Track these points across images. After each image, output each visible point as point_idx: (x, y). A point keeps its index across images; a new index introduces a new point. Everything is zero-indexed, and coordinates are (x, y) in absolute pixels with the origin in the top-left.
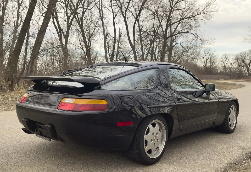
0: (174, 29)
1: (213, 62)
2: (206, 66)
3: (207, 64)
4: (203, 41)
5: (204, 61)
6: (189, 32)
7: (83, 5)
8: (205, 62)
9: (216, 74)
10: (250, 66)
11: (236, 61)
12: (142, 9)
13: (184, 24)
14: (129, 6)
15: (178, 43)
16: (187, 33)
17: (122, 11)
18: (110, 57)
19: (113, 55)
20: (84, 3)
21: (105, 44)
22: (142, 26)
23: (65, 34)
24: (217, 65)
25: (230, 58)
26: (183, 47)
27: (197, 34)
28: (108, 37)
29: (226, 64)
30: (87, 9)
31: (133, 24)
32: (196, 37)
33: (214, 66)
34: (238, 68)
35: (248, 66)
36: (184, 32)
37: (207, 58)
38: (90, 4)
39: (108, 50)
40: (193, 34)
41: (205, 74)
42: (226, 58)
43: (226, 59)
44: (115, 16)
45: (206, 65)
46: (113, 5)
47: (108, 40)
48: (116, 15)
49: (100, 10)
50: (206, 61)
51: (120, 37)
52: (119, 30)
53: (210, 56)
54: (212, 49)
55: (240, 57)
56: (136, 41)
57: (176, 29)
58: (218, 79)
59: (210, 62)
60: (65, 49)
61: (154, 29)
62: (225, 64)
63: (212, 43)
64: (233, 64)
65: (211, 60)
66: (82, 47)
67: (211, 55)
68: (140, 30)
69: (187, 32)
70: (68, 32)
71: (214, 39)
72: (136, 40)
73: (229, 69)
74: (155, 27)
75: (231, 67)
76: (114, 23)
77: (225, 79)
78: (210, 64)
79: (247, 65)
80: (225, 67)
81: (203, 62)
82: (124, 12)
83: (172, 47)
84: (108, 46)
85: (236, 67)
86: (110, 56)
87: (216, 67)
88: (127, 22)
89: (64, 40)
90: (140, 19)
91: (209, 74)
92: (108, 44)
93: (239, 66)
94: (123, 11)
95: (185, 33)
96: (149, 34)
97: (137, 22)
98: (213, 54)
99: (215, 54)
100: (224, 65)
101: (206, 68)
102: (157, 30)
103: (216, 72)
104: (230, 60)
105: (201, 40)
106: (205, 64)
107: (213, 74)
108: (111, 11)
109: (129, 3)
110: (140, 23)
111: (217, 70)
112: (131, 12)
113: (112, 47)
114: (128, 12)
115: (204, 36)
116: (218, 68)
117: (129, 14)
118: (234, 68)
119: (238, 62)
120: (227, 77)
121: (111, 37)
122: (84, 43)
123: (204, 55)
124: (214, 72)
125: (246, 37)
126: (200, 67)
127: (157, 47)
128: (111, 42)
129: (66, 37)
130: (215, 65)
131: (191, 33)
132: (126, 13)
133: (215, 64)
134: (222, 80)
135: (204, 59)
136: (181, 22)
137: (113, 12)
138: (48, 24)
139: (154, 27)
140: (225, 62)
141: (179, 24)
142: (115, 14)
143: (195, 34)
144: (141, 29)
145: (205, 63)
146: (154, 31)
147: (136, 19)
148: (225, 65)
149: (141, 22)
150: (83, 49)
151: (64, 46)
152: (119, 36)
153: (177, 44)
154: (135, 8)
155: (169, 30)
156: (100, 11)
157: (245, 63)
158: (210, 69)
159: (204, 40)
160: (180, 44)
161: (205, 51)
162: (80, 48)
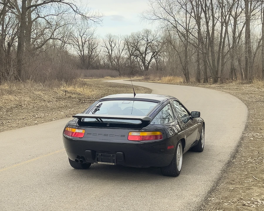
3: (83, 51)
4: (85, 17)
5: (79, 46)
6: (63, 1)
8: (81, 47)
9: (98, 68)
10: (146, 54)
11: (126, 47)
24: (98, 53)
25: (117, 41)
26: (48, 22)
27: (75, 6)
29: (112, 51)
32: (74, 10)
34: (130, 58)
35: (144, 56)
37: (84, 41)
40: (69, 5)
42: (111, 42)
45: (82, 53)
50: (83, 47)
53: (88, 38)
55: (131, 40)
58: (103, 77)
59: (89, 48)
62: (110, 51)
63: (99, 22)
64: (121, 51)
65: (89, 44)
67: (89, 36)
69: (60, 1)
73: (116, 60)
75: (119, 57)
77: (112, 76)
78: (89, 51)
79: (141, 54)
80: (110, 57)
81: (78, 48)
87: (97, 56)
91: (88, 69)
93: (131, 55)
95: (57, 3)
98: (92, 34)
99: (95, 35)
100: (109, 53)
101: (82, 58)
103: (98, 64)
104: (117, 45)
105: (83, 16)
106: (81, 52)
107: (93, 68)
111: (99, 61)
115: (86, 10)
116: (100, 58)
118: (123, 58)
119: (128, 48)
120: (114, 72)
123: (79, 36)
124: (95, 65)
125: (145, 15)
131: (67, 3)
134: (108, 77)
135: (78, 42)
140: (109, 48)
145: (81, 49)
153: (39, 17)
157: (139, 51)
158: (89, 59)
159: (87, 16)
160: (44, 18)
161: (80, 30)
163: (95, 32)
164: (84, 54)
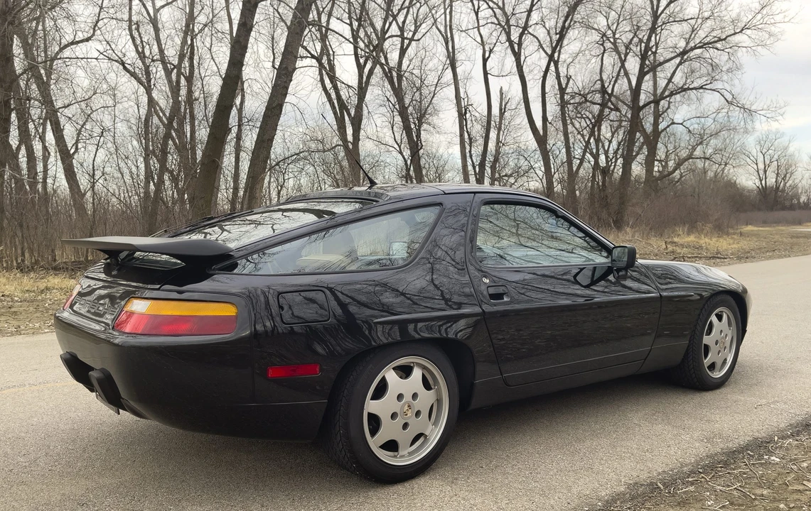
0: (666, 81)
1: (785, 171)
2: (764, 185)
3: (766, 178)
4: (749, 112)
5: (758, 171)
6: (706, 87)
7: (402, 29)
8: (761, 172)
9: (792, 208)
12: (568, 29)
13: (696, 65)
14: (530, 23)
15: (675, 121)
16: (701, 91)
17: (509, 40)
18: (475, 171)
19: (482, 165)
20: (404, 22)
21: (462, 135)
22: (569, 78)
23: (353, 113)
24: (797, 181)
26: (690, 131)
27: (730, 92)
28: (468, 115)
30: (411, 40)
31: (542, 74)
32: (727, 101)
33: (788, 185)
36: (690, 87)
37: (767, 162)
38: (421, 25)
39: (470, 152)
40: (718, 92)
41: (759, 210)
44: (487, 55)
45: (763, 182)
46: (482, 22)
47: (469, 122)
48: (491, 51)
49: (448, 40)
50: (765, 171)
51: (502, 113)
52: (501, 94)
53: (776, 157)
54: (783, 134)
56: (550, 123)
57: (670, 80)
58: (800, 223)
59: (778, 174)
60: (353, 154)
61: (603, 86)
63: (777, 118)
65: (778, 166)
66: (400, 147)
67: (780, 153)
68: (562, 91)
69: (701, 88)
70: (359, 108)
71: (782, 105)
72: (550, 119)
74: (605, 77)
76: (486, 74)
78: (777, 179)
81: (756, 173)
82: (516, 40)
83: (657, 133)
84: (470, 139)
86: (474, 168)
87: (795, 187)
88: (525, 69)
89: (350, 131)
90: (562, 57)
91: (772, 210)
92: (469, 135)
94: (512, 39)
95: (694, 91)
96: (586, 101)
97: (552, 68)
98: (786, 148)
99: (791, 149)
101: (764, 192)
102: (611, 86)
103: (795, 201)
105: (744, 109)
106: (761, 181)
107: (784, 208)
108: (479, 39)
109: (530, 11)
110: (563, 71)
111: (797, 196)
112: (537, 39)
113: (481, 141)
114: (528, 40)
115: (752, 98)
116: (800, 191)
117: (529, 46)
121: (477, 114)
122: (404, 134)
123: (759, 153)
124: (787, 203)
126: (743, 189)
127: (612, 136)
128: (477, 129)
129: (357, 123)
130: (790, 182)
131: (714, 90)
132: (520, 44)
133: (793, 177)
134: (810, 224)
135: (757, 164)
136: (685, 57)
137: (483, 44)
138: (287, 88)
139: (601, 79)
141: (680, 63)
142: (487, 48)
143: (726, 94)
144: (564, 87)
145: (761, 176)
146: (603, 91)
147: (551, 57)
149: (565, 65)
150: (401, 153)
151: (351, 147)
152: (501, 109)
153: (673, 123)
154: (547, 26)
155: (647, 85)
156: (447, 43)
158: (776, 193)
159: (753, 108)
160: (682, 124)
161: (762, 142)
162: (391, 149)
163: (791, 145)
164: (768, 184)
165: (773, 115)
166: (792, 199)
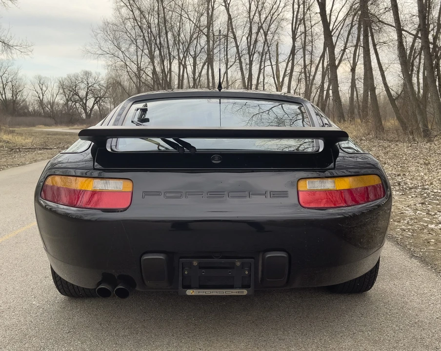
2: (4, 98)
3: (5, 94)
8: (1, 89)
9: (27, 115)
10: (86, 100)
11: (61, 91)
24: (25, 97)
25: (49, 83)
29: (43, 96)
34: (66, 104)
35: (85, 102)
37: (5, 83)
43: (41, 85)
45: (4, 96)
50: (4, 89)
53: (10, 79)
55: (66, 83)
58: (34, 125)
59: (13, 91)
62: (41, 95)
63: (28, 53)
64: (55, 95)
65: (13, 86)
67: (12, 76)
73: (49, 106)
75: (53, 103)
77: (46, 125)
78: (13, 94)
79: (81, 99)
80: (41, 102)
85: (62, 102)
87: (25, 101)
93: (68, 100)
98: (16, 74)
99: (20, 75)
100: (39, 98)
101: (5, 103)
103: (26, 111)
104: (50, 89)
105: (5, 43)
107: (20, 115)
111: (26, 107)
116: (28, 104)
118: (58, 104)
119: (64, 92)
120: (48, 120)
124: (21, 112)
125: (88, 48)
130: (21, 97)
134: (41, 126)
140: (40, 92)
145: (2, 92)
148: (41, 97)
157: (78, 96)
158: (15, 104)
159: (10, 43)
163: (19, 72)
164: (7, 97)
165: (25, 50)
166: (24, 109)
